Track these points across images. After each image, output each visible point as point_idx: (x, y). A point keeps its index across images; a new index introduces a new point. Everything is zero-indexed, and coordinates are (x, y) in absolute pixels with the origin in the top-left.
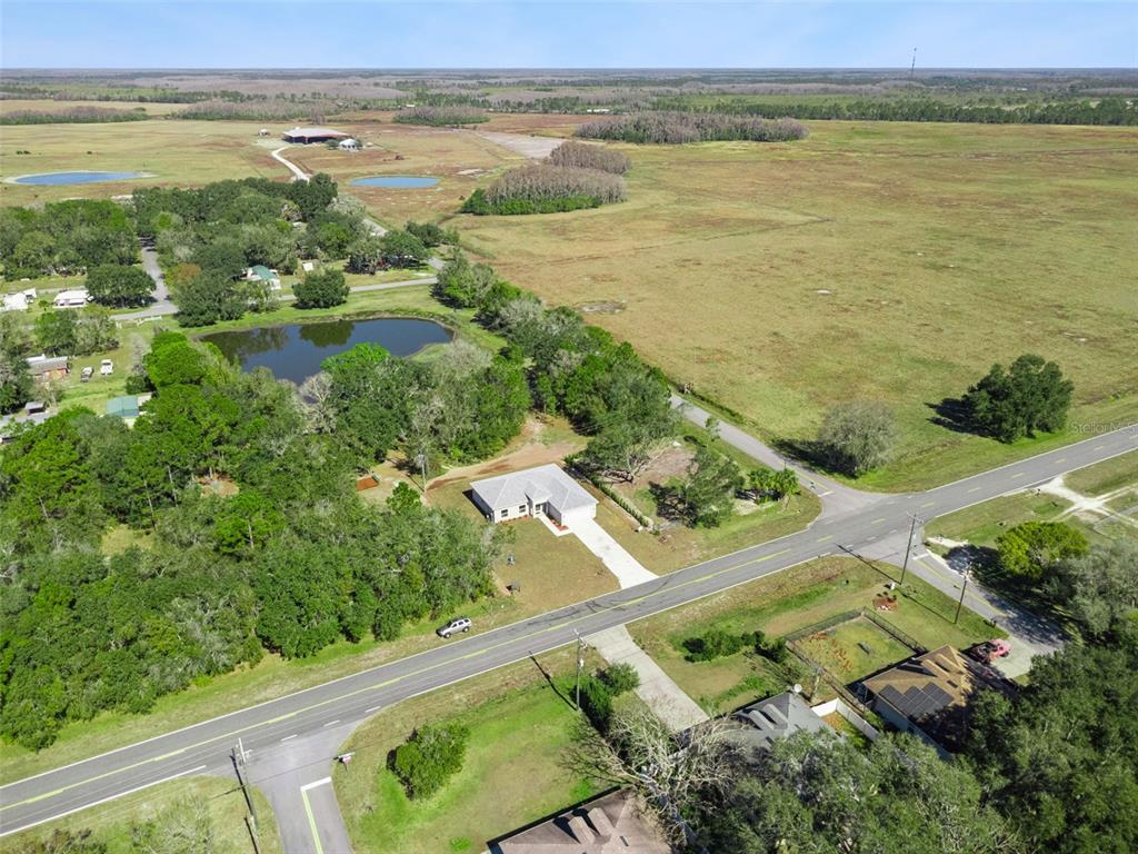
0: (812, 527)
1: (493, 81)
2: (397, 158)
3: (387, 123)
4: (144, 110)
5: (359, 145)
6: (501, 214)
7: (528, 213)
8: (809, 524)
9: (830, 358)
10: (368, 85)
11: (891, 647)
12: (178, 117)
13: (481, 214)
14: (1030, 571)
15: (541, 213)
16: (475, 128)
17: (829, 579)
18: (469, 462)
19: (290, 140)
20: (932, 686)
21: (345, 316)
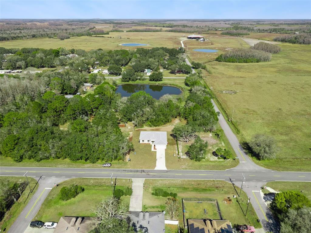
0: (227, 171)
1: (261, 23)
2: (212, 44)
3: (219, 34)
4: (162, 29)
5: (204, 40)
6: (226, 62)
7: (234, 62)
8: (227, 169)
9: (293, 120)
10: (223, 24)
11: (215, 214)
12: (168, 31)
13: (220, 61)
14: (282, 209)
15: (239, 62)
16: (243, 37)
17: (218, 187)
18: (151, 126)
19: (188, 38)
20: (203, 229)
21: (159, 84)
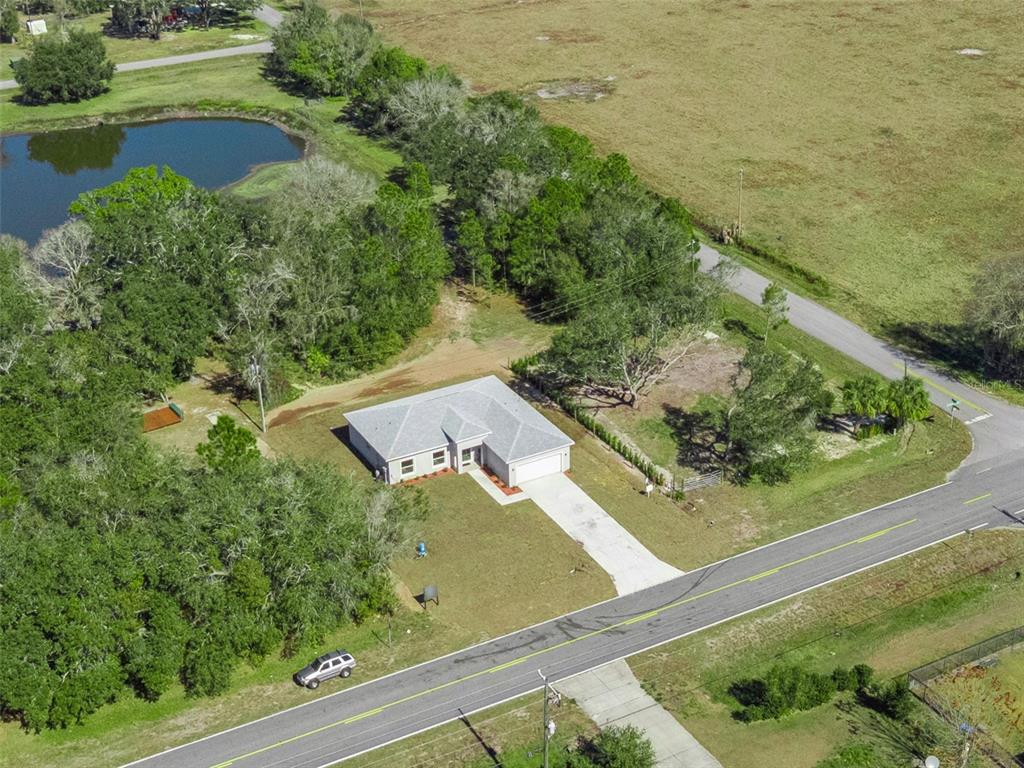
0: (955, 480)
8: (949, 475)
9: (985, 173)
17: (987, 569)
18: (342, 377)
21: (108, 115)
